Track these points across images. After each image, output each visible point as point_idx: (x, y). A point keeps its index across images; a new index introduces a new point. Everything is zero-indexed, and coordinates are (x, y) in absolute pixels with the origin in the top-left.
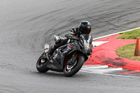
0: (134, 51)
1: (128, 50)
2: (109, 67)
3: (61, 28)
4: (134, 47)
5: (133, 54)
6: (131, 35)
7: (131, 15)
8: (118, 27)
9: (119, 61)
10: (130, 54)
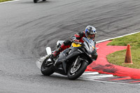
0: (124, 57)
1: (118, 57)
2: (100, 73)
3: (51, 34)
4: (125, 53)
5: (124, 60)
6: (121, 42)
7: (122, 21)
8: (108, 33)
9: (109, 67)
10: (120, 61)
